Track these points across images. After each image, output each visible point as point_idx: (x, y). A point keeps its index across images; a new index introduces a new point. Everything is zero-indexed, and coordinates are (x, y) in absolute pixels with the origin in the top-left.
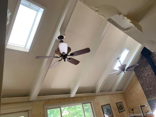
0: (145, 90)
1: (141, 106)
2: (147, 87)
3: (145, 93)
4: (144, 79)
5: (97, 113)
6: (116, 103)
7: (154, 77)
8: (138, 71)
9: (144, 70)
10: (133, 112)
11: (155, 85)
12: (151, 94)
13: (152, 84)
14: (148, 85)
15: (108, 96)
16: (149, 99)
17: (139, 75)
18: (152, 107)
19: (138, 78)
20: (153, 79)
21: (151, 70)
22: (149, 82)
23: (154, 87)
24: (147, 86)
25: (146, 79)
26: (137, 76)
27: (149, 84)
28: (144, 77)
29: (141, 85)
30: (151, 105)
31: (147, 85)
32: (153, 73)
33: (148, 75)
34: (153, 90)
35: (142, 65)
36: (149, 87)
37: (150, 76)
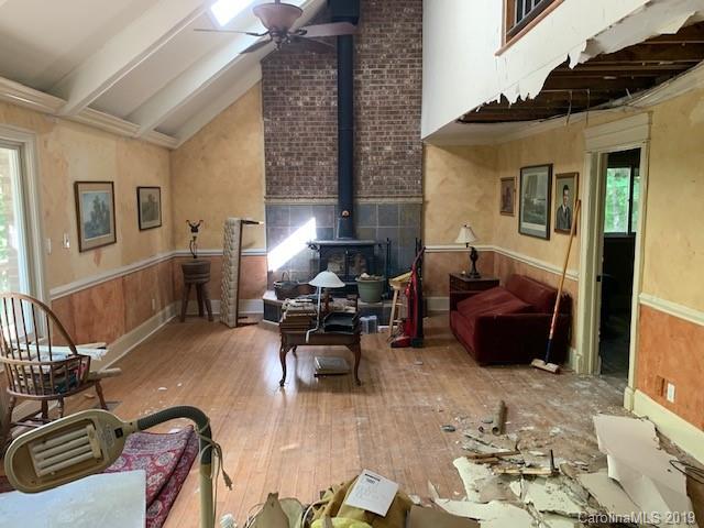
0: (274, 164)
1: (243, 222)
2: (287, 155)
3: (269, 174)
4: (289, 119)
5: (48, 214)
6: (138, 188)
7: (328, 124)
8: (277, 75)
9: (303, 81)
10: (195, 238)
11: (316, 154)
12: (290, 184)
13: (309, 150)
14: (294, 147)
15: (112, 143)
16: (273, 201)
17: (274, 93)
18: (273, 230)
19: (268, 104)
20: (322, 129)
21: (328, 89)
22: (302, 135)
23: (311, 159)
24: (287, 149)
25: (295, 119)
26: (264, 94)
27: (297, 145)
28: (291, 109)
29: (266, 140)
30: (274, 222)
31: (290, 145)
32: (329, 104)
33: (310, 106)
34: (301, 172)
35: (305, 57)
36: (292, 155)
37: (313, 113)
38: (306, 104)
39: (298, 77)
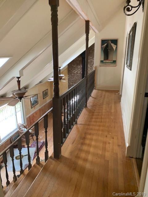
6: (43, 92)
8: (71, 67)
13: (77, 82)
19: (69, 72)
20: (79, 78)
21: (81, 69)
22: (75, 79)
24: (72, 81)
28: (73, 73)
29: (68, 79)
32: (81, 73)
35: (76, 63)
37: (78, 74)
38: (76, 72)
39: (75, 67)
